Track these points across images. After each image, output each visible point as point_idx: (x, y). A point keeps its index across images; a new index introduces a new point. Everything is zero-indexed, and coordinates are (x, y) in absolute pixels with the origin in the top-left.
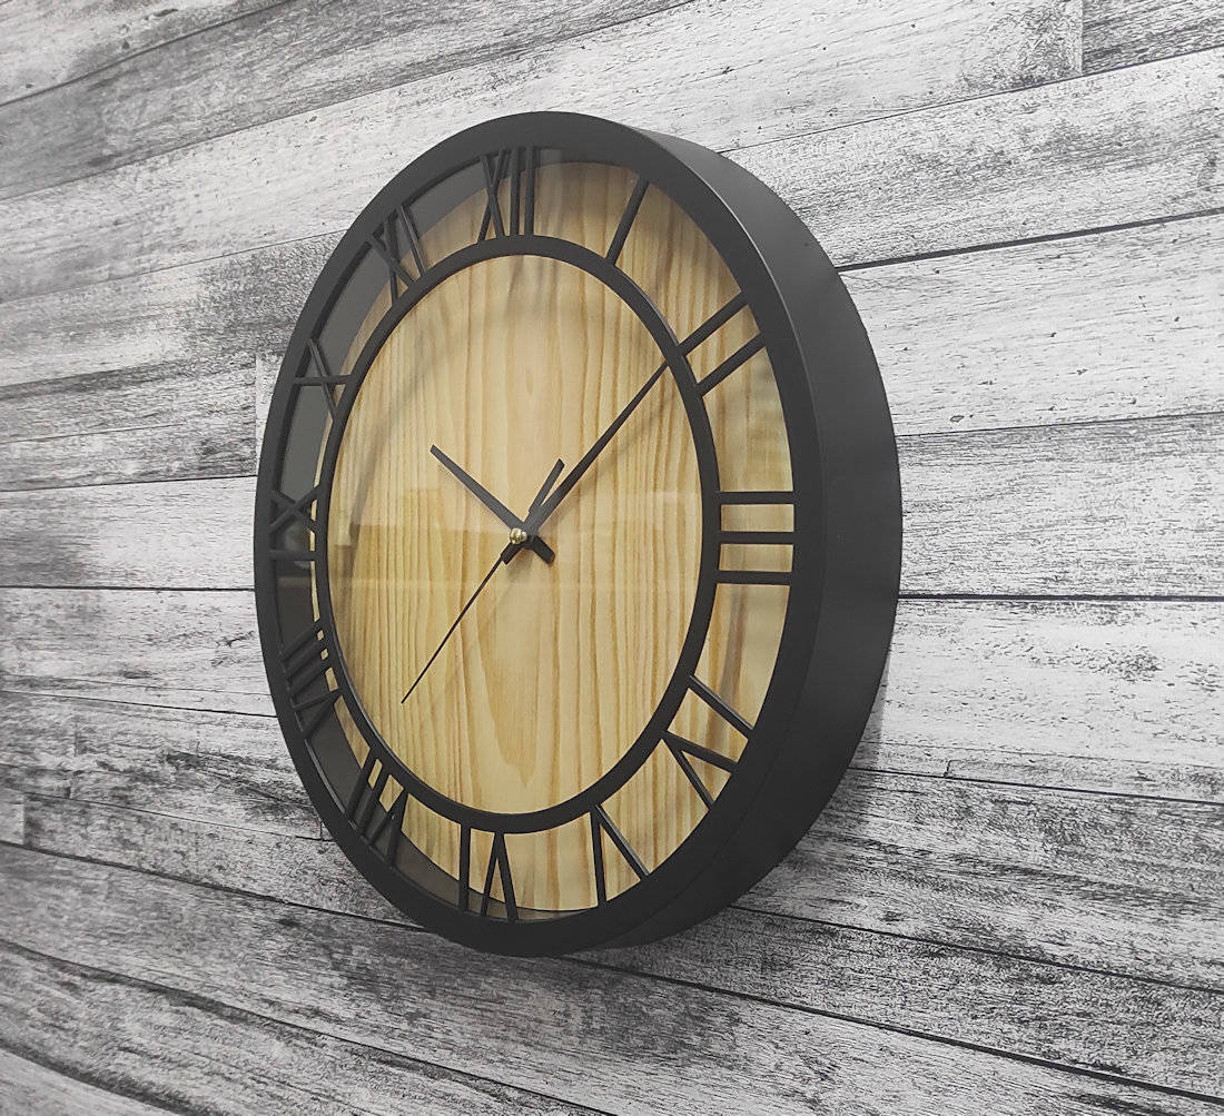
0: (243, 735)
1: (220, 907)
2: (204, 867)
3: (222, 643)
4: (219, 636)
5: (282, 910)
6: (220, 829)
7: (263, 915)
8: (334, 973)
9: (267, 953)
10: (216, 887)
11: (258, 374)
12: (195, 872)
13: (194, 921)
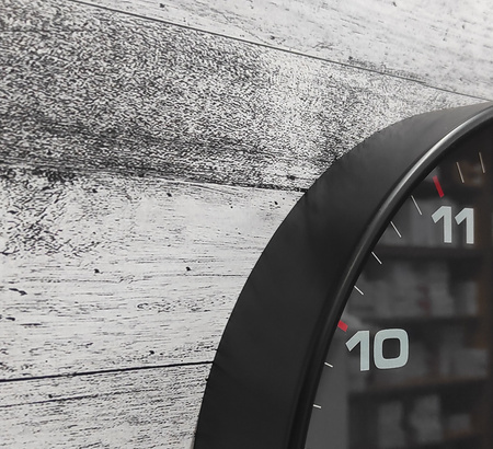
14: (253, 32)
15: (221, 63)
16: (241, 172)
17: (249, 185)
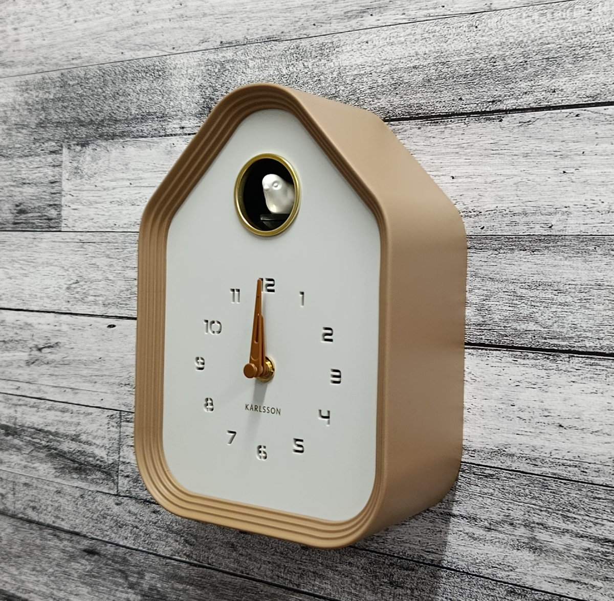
0: (52, 416)
1: (33, 536)
2: (20, 506)
3: (34, 349)
4: (31, 344)
5: (86, 543)
6: (34, 481)
7: (70, 545)
8: (130, 590)
9: (73, 572)
10: (30, 522)
11: (64, 159)
12: (12, 508)
13: (11, 543)
14: (163, 49)
15: (147, 73)
16: (155, 130)
17: (160, 136)
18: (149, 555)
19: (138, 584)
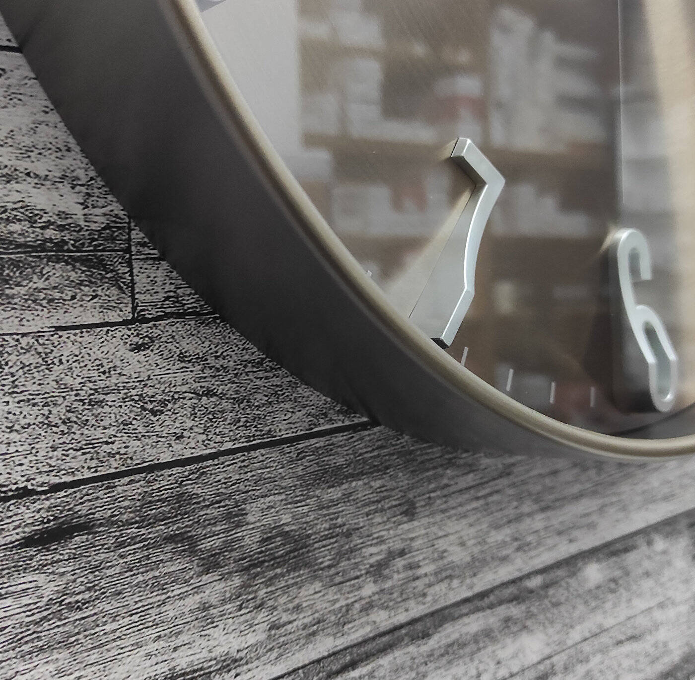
18: (252, 453)
19: (228, 546)
